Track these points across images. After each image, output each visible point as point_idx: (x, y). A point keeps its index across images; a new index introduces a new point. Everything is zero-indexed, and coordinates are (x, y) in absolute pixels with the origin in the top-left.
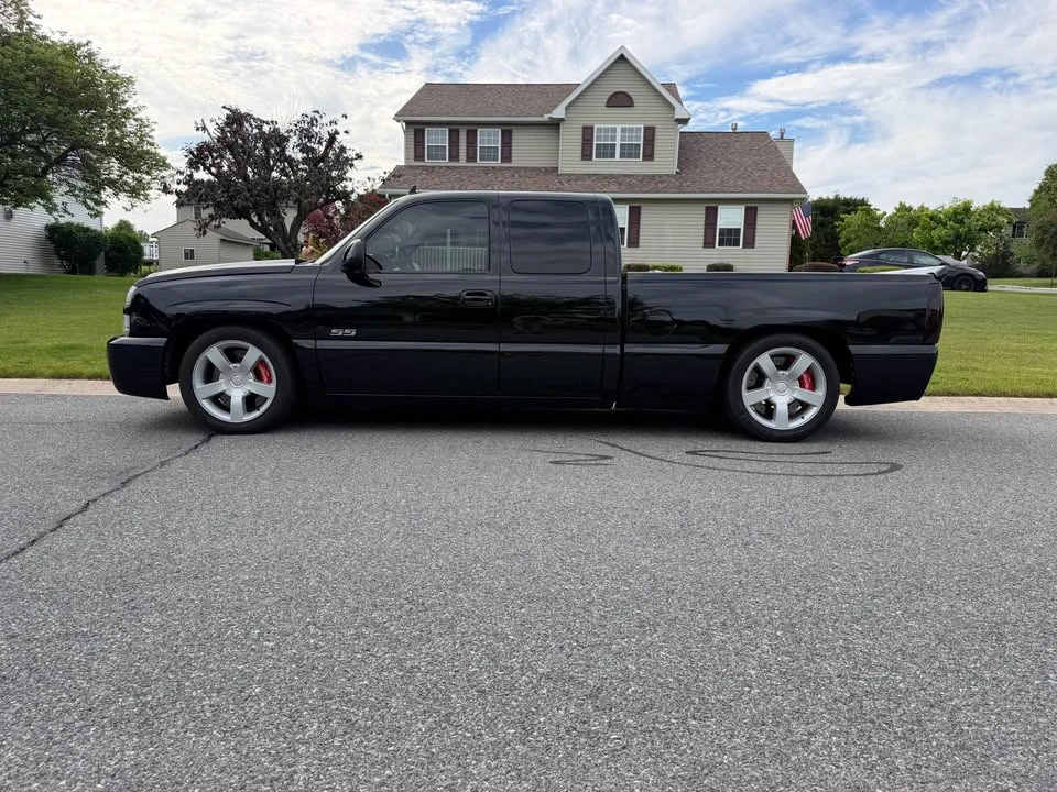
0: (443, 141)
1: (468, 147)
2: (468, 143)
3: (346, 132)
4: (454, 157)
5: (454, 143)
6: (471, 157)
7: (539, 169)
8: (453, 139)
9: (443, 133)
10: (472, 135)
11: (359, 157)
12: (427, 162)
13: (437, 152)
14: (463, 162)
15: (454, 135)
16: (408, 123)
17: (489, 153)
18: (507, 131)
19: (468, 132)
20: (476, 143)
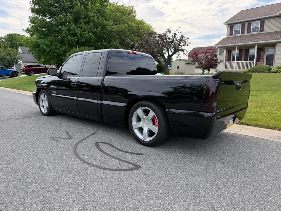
0: (239, 28)
1: (248, 29)
2: (248, 27)
3: (181, 32)
4: (243, 32)
5: (243, 28)
6: (249, 32)
7: (274, 32)
8: (243, 27)
9: (240, 25)
10: (249, 25)
11: (188, 38)
12: (234, 35)
13: (237, 32)
14: (246, 34)
15: (243, 26)
16: (228, 25)
17: (255, 29)
18: (262, 21)
19: (248, 24)
20: (251, 27)
